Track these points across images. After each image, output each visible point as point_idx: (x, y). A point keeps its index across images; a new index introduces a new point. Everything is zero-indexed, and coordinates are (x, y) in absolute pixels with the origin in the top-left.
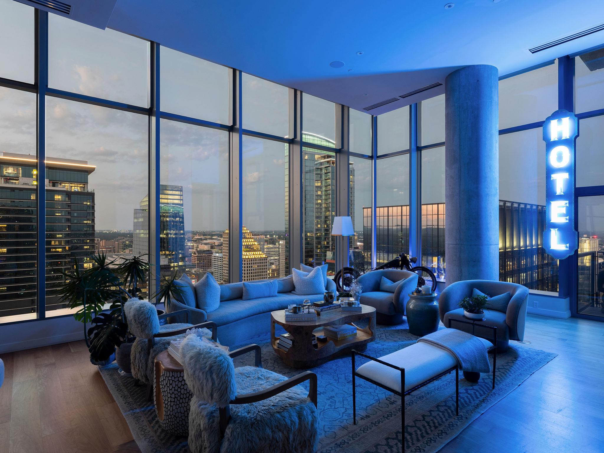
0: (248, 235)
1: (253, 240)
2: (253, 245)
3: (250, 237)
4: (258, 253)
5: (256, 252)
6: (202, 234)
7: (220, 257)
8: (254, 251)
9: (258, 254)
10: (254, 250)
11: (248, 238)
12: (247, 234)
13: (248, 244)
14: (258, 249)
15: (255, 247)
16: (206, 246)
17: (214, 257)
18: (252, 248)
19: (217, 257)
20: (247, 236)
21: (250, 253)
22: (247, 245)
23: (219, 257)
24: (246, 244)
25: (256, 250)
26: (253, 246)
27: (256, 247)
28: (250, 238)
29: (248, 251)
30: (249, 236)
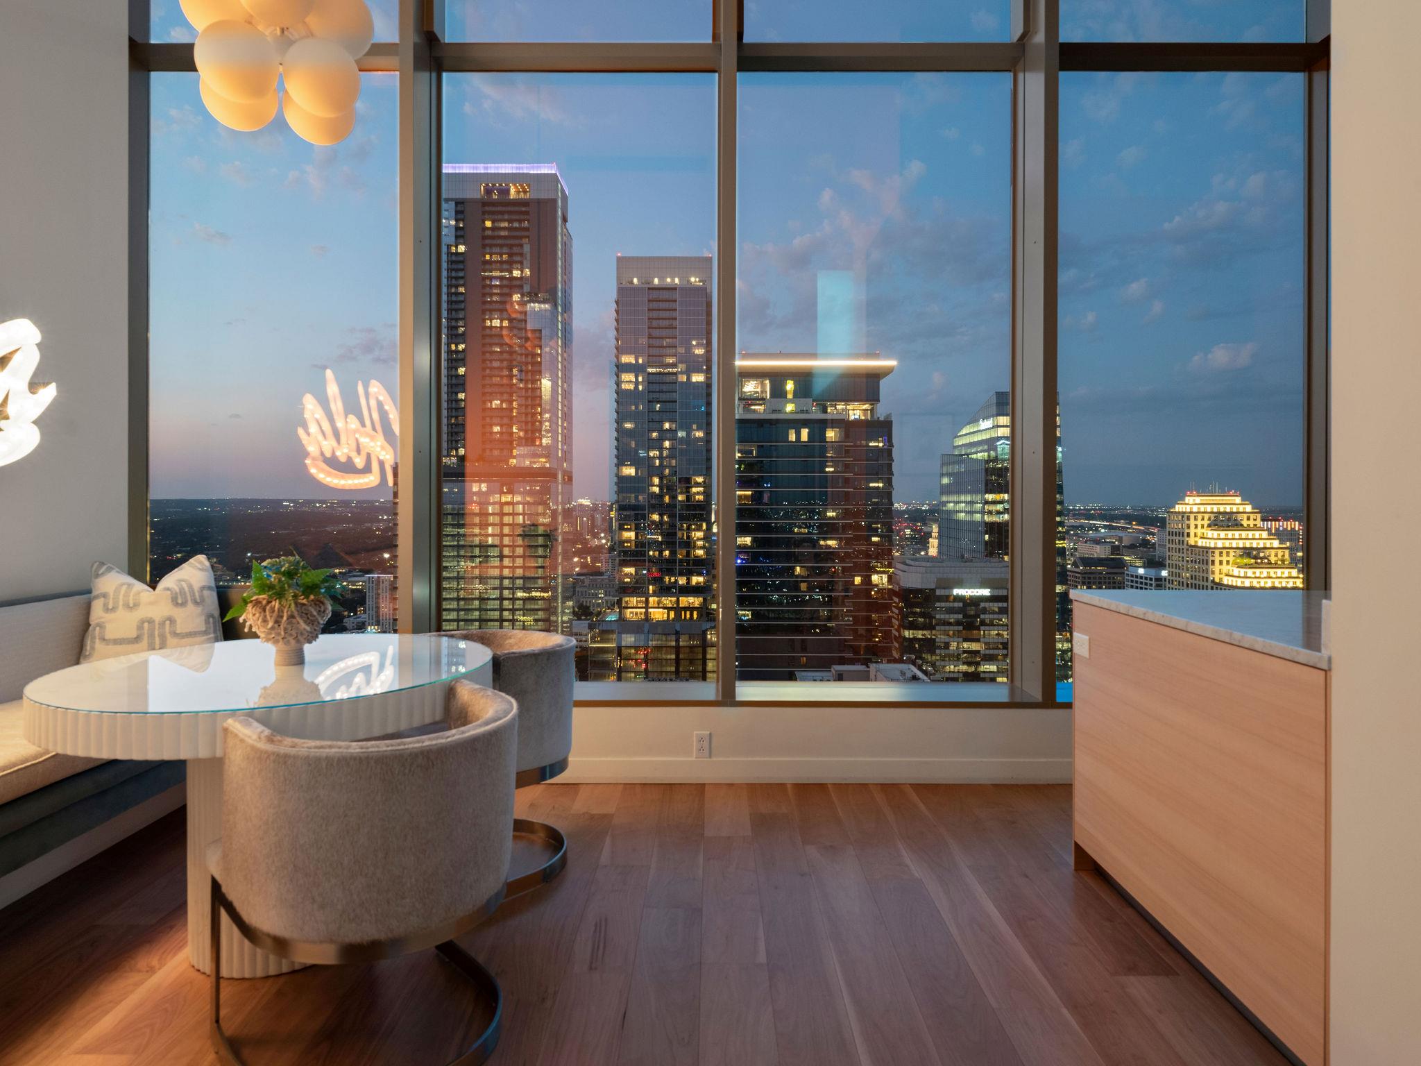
0: (1248, 519)
1: (1265, 535)
2: (1265, 548)
3: (1255, 525)
4: (1283, 573)
5: (1279, 571)
6: (1083, 514)
7: (1151, 579)
8: (1270, 565)
9: (1286, 575)
10: (1270, 563)
11: (1248, 529)
12: (1245, 516)
13: (1248, 545)
14: (1283, 561)
15: (1273, 555)
16: (1098, 546)
17: (1132, 576)
18: (1264, 558)
19: (1141, 578)
20: (1245, 523)
21: (1258, 571)
22: (1244, 548)
23: (1146, 578)
24: (1241, 546)
25: (1276, 564)
26: (1267, 552)
27: (1276, 555)
28: (1256, 528)
29: (1251, 567)
30: (1251, 523)
